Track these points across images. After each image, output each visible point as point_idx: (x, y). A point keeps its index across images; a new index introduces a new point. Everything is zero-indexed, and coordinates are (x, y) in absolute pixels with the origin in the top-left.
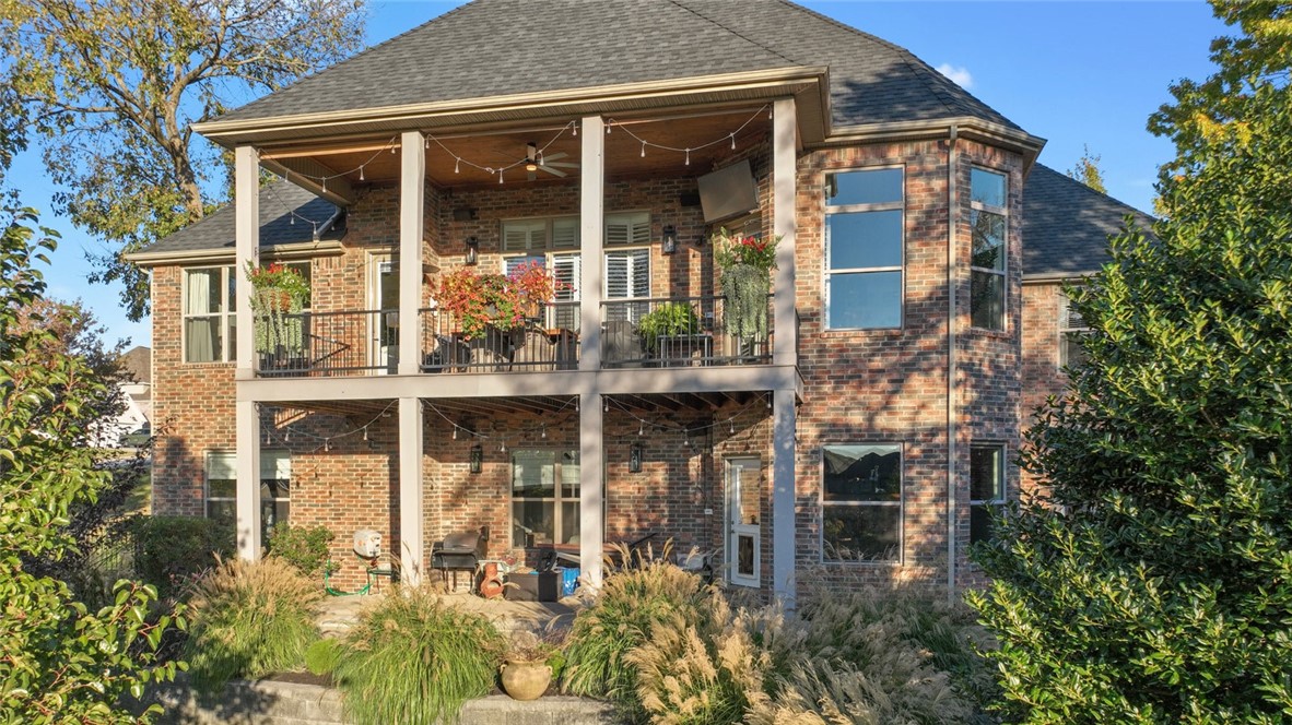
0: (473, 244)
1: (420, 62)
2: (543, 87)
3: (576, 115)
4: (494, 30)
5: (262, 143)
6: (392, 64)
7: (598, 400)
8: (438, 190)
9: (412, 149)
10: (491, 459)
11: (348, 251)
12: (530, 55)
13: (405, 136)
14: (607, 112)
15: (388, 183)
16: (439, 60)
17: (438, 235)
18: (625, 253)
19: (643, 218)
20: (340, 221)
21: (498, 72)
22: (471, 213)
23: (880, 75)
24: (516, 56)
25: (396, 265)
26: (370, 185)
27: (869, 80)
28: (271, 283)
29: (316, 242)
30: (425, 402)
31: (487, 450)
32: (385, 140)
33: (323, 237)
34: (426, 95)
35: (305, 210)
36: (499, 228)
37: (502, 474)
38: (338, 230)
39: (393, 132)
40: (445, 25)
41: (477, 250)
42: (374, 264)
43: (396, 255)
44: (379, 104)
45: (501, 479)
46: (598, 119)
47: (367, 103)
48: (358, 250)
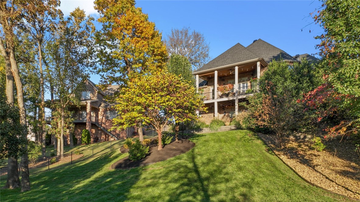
0: (224, 84)
1: (217, 62)
2: (231, 64)
3: (234, 66)
4: (226, 57)
5: (199, 74)
6: (214, 63)
7: (237, 99)
8: (220, 78)
9: (216, 73)
10: (227, 113)
11: (208, 87)
12: (230, 60)
13: (215, 71)
14: (238, 66)
15: (213, 77)
16: (219, 62)
17: (219, 83)
18: (244, 83)
19: (247, 78)
20: (207, 83)
21: (226, 62)
22: (224, 80)
23: (278, 55)
24: (228, 60)
25: (214, 88)
26: (211, 78)
27: (276, 55)
28: (200, 90)
29: (204, 86)
30: (217, 102)
31: (226, 112)
32: (213, 72)
33: (205, 85)
34: (217, 67)
35: (203, 82)
36: (228, 82)
37: (228, 115)
38: (207, 84)
39: (214, 71)
40: (220, 56)
41: (225, 85)
42: (211, 88)
43: (214, 87)
44: (213, 68)
45: (228, 116)
46: (237, 67)
47: (211, 68)
48: (209, 87)
